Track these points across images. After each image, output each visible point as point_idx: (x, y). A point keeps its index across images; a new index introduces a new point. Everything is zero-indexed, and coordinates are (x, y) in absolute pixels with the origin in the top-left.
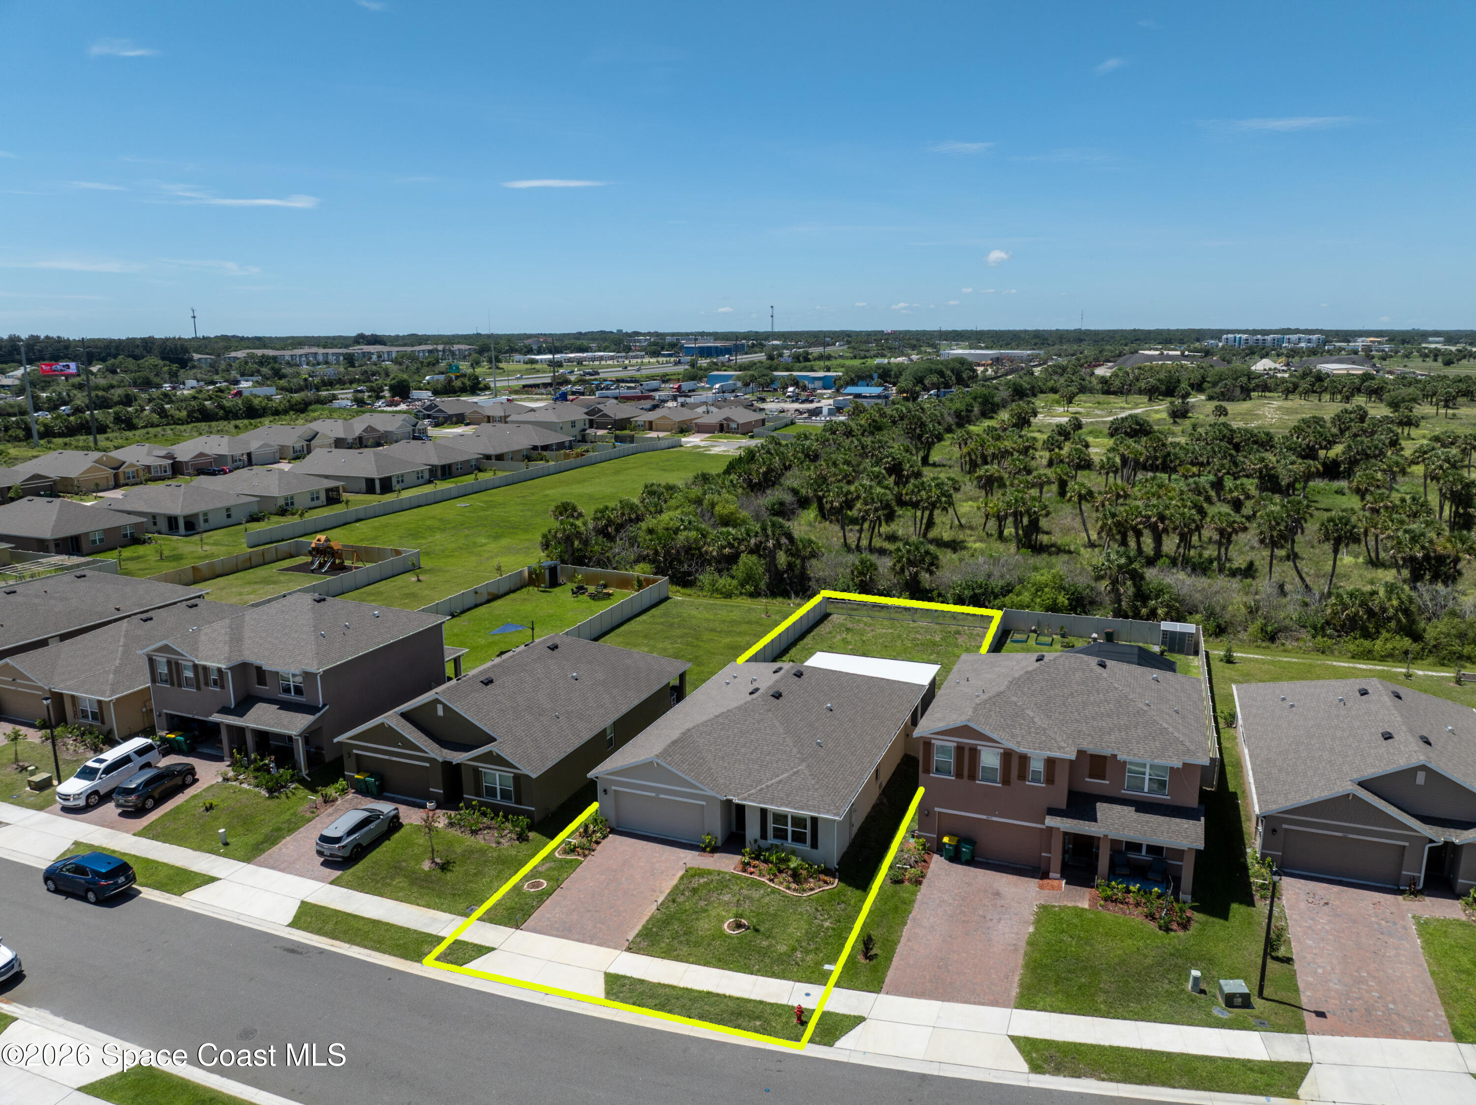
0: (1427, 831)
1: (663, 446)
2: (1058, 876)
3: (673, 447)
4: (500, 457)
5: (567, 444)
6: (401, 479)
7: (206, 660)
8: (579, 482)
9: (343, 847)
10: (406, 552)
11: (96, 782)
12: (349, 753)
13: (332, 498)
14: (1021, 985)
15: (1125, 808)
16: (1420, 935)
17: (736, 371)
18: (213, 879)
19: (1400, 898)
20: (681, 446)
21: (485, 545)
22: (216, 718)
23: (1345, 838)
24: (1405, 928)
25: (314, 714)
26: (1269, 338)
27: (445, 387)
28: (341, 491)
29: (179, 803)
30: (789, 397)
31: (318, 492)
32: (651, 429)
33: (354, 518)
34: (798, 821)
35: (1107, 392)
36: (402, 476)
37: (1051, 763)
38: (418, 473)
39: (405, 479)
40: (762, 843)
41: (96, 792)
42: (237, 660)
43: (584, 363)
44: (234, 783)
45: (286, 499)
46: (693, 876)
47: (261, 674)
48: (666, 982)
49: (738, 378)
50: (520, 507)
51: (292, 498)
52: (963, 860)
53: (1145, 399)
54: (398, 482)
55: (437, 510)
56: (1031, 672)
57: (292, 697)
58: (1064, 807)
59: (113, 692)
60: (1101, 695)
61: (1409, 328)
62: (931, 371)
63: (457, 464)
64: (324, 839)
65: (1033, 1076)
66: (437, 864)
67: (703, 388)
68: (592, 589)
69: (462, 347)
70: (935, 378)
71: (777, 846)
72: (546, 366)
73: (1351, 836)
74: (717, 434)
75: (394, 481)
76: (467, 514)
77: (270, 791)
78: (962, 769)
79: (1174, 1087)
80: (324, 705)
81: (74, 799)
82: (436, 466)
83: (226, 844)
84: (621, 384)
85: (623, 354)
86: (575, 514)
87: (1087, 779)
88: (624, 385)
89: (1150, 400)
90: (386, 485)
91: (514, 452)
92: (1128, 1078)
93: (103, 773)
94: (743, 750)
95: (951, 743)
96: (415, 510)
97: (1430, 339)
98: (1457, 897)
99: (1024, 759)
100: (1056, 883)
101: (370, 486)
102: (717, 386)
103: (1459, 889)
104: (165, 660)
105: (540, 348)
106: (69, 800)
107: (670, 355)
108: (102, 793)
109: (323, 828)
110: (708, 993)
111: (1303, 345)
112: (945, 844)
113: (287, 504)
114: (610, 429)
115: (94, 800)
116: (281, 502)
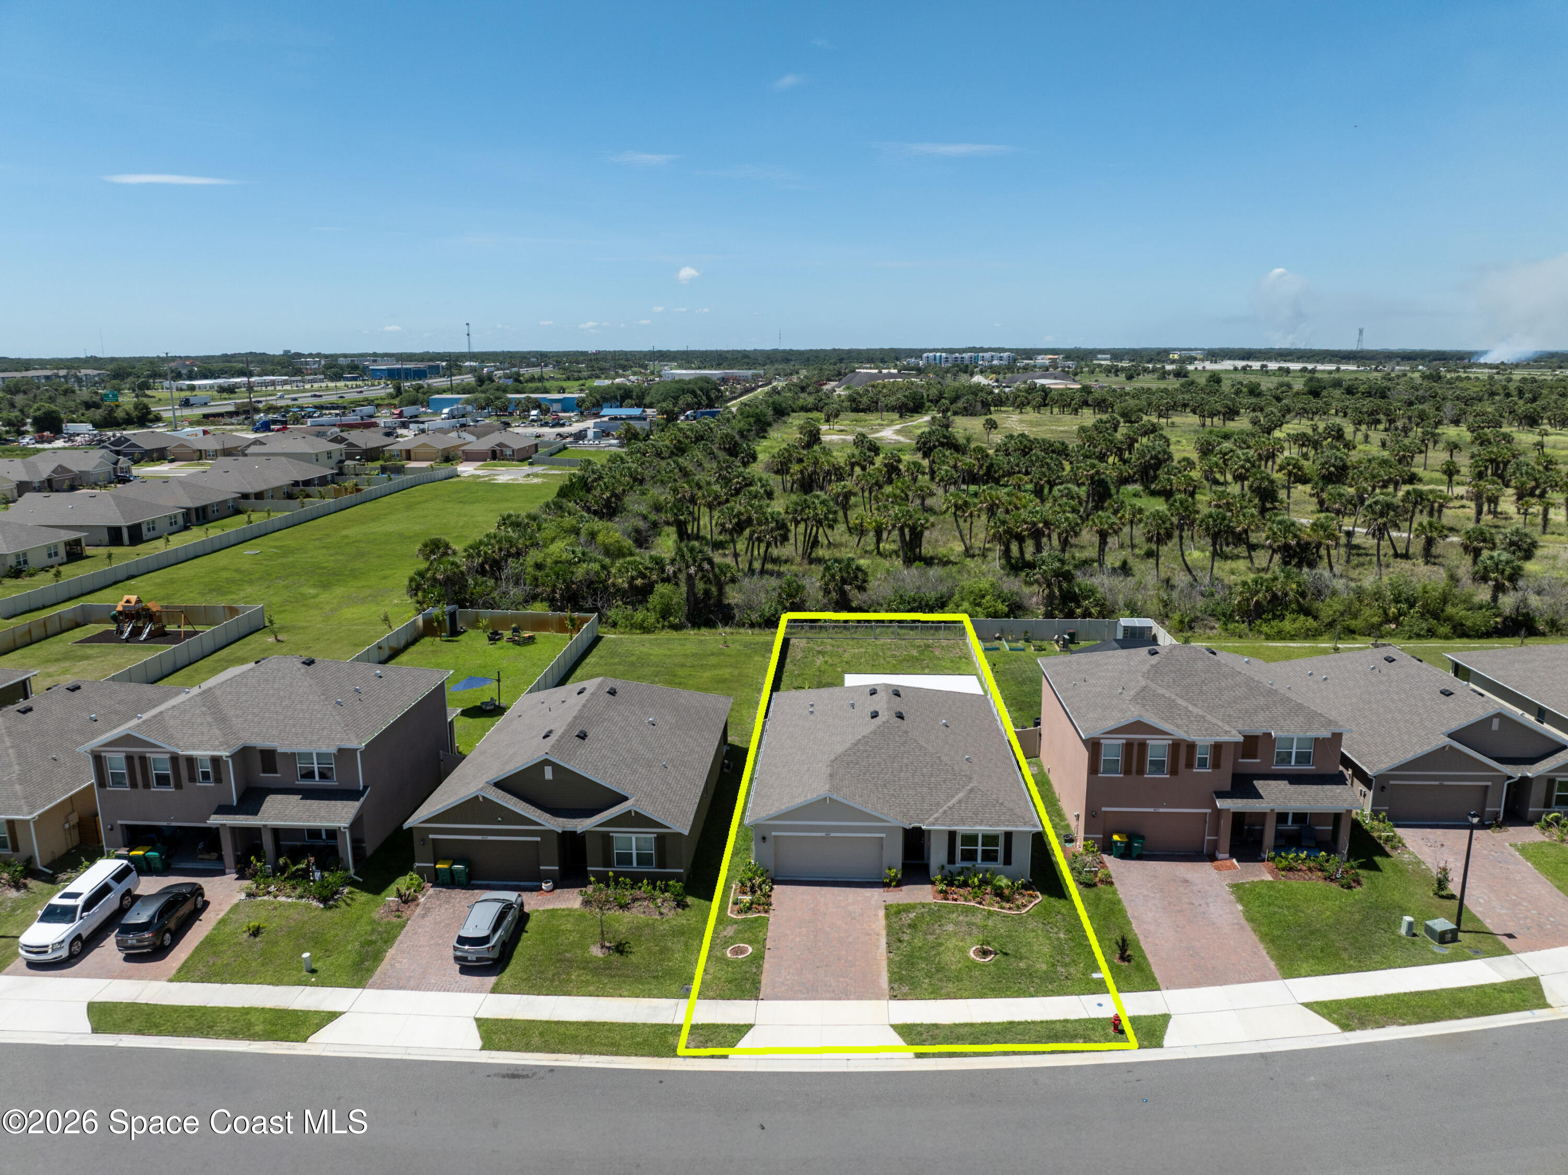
0: (1507, 770)
1: (440, 477)
2: (1227, 856)
3: (451, 478)
4: (259, 496)
5: (329, 478)
6: (152, 525)
7: (194, 749)
8: (373, 520)
9: (493, 947)
10: (245, 609)
11: (77, 923)
12: (423, 840)
13: (74, 552)
14: (1272, 957)
15: (1279, 782)
16: (1528, 859)
17: (459, 393)
18: (333, 1016)
19: (1489, 831)
20: (458, 476)
21: (315, 596)
22: (215, 820)
23: (1441, 785)
24: (1510, 854)
25: (358, 800)
26: (966, 356)
27: (105, 418)
28: (83, 544)
29: (206, 933)
30: (533, 421)
31: (56, 546)
32: (409, 458)
33: (125, 575)
34: (990, 839)
35: (856, 410)
36: (153, 522)
37: (1217, 748)
38: (171, 518)
39: (157, 525)
40: (951, 867)
41: (78, 937)
42: (237, 745)
43: (255, 389)
44: (266, 898)
45: (18, 556)
46: (898, 913)
47: (269, 758)
48: (962, 1021)
49: (468, 402)
50: (324, 551)
51: (25, 554)
52: (1134, 855)
53: (896, 416)
54: (149, 530)
55: (222, 558)
56: (1156, 665)
57: (317, 781)
58: (1228, 788)
59: (33, 808)
60: (1230, 680)
61: (1073, 347)
62: (684, 392)
63: (212, 505)
64: (462, 940)
65: (1348, 1035)
66: (609, 948)
67: (425, 413)
68: (507, 634)
69: (90, 372)
70: (689, 398)
71: (968, 869)
72: (215, 393)
73: (1446, 783)
74: (489, 462)
75: (144, 529)
76: (265, 563)
77: (324, 900)
78: (1131, 765)
79: (1459, 1018)
80: (365, 788)
81: (53, 950)
82: (188, 509)
83: (313, 971)
84: (324, 412)
85: (299, 378)
86: (450, 552)
87: (1240, 760)
88: (327, 412)
89: (901, 417)
90: (136, 535)
91: (274, 489)
92: (1421, 1019)
93: (83, 911)
94: (902, 775)
95: (1120, 741)
96: (196, 561)
97: (1099, 356)
98: (1531, 823)
99: (1191, 747)
100: (1228, 863)
101: (115, 536)
102: (446, 411)
103: (1530, 817)
104: (123, 755)
105: (191, 372)
106: (46, 952)
107: (354, 379)
108: (84, 937)
109: (459, 929)
110: (1011, 1023)
111: (995, 362)
112: (1116, 842)
113: (19, 563)
114: (359, 460)
115: (77, 948)
116: (12, 562)
